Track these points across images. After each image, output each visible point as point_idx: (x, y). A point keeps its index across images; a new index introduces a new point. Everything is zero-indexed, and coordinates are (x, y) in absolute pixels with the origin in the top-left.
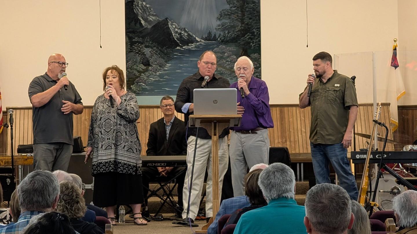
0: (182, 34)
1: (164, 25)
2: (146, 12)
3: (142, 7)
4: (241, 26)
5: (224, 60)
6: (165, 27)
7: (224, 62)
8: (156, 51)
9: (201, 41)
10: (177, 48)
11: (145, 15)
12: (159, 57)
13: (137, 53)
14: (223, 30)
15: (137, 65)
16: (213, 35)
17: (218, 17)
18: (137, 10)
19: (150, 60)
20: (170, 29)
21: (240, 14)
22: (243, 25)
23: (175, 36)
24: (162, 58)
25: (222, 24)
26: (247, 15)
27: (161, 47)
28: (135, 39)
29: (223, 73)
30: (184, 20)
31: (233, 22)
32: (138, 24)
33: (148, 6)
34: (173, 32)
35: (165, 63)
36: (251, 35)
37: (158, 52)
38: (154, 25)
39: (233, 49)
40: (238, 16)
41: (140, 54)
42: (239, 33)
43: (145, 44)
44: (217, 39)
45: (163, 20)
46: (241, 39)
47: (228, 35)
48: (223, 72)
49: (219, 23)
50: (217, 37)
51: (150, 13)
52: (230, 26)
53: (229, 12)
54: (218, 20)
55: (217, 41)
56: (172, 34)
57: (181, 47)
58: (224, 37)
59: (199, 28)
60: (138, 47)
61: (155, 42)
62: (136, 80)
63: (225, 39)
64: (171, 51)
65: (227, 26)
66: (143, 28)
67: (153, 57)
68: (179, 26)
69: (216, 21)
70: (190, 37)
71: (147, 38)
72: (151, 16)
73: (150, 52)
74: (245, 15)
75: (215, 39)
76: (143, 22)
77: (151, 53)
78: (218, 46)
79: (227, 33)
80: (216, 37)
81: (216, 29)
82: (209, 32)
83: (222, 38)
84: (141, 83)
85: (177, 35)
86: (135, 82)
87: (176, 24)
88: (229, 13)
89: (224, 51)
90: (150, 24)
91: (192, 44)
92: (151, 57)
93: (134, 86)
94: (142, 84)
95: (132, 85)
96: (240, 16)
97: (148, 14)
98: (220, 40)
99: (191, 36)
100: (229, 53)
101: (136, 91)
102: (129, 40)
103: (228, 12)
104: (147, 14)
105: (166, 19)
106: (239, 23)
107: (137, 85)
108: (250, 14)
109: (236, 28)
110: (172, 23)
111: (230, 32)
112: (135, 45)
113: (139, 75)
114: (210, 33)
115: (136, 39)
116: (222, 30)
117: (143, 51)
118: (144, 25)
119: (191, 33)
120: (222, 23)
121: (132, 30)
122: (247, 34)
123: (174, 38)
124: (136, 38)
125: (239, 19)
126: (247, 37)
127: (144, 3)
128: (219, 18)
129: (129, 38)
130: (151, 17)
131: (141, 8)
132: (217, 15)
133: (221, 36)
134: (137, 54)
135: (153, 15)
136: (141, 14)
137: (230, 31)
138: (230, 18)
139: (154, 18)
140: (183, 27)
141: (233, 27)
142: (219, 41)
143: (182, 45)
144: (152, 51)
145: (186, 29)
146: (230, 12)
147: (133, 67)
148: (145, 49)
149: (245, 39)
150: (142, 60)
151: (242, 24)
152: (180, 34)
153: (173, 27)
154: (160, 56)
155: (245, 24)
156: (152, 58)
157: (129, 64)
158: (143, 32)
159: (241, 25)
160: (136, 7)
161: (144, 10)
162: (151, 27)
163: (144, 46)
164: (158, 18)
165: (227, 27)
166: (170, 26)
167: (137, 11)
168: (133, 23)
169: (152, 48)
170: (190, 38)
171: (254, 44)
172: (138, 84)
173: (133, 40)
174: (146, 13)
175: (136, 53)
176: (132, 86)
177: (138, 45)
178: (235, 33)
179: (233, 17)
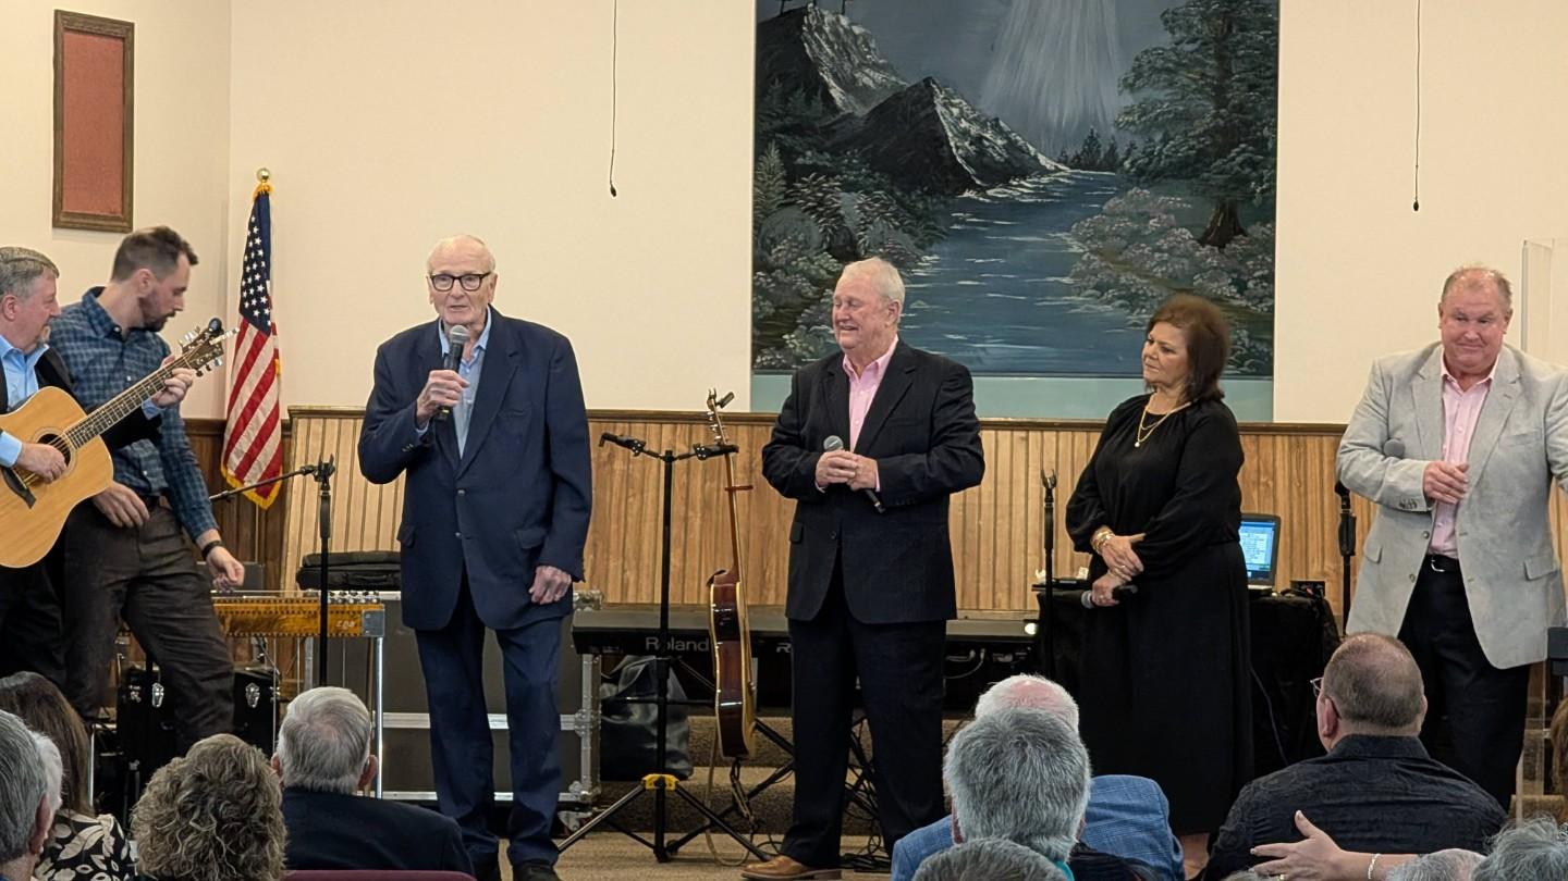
0: (987, 143)
1: (919, 106)
2: (849, 55)
3: (836, 33)
4: (1215, 117)
5: (1143, 245)
6: (923, 114)
7: (1146, 251)
8: (884, 206)
9: (1058, 170)
10: (966, 194)
11: (847, 66)
12: (896, 228)
13: (812, 210)
14: (1146, 130)
15: (810, 255)
16: (1105, 148)
17: (1125, 80)
18: (814, 46)
19: (860, 237)
20: (939, 118)
21: (1211, 66)
22: (1223, 111)
23: (959, 148)
24: (904, 232)
25: (1140, 106)
26: (1239, 73)
27: (902, 190)
28: (804, 157)
29: (1139, 295)
30: (995, 89)
31: (1183, 98)
32: (819, 98)
33: (857, 30)
34: (950, 134)
35: (919, 252)
36: (1252, 152)
37: (892, 208)
38: (881, 105)
39: (1180, 202)
40: (1203, 75)
41: (820, 215)
42: (1207, 143)
43: (841, 175)
44: (1121, 164)
45: (916, 86)
46: (1215, 164)
47: (1164, 150)
48: (1138, 290)
49: (1128, 100)
50: (1121, 157)
51: (866, 59)
52: (1171, 116)
53: (1170, 61)
54: (1127, 91)
55: (1119, 171)
56: (948, 142)
57: (979, 192)
58: (1147, 156)
59: (1054, 117)
60: (815, 186)
61: (880, 170)
62: (802, 312)
63: (1150, 162)
64: (942, 206)
65: (1159, 114)
66: (838, 117)
67: (871, 227)
68: (974, 110)
69: (1120, 93)
70: (1017, 154)
71: (853, 153)
72: (867, 71)
73: (861, 207)
74: (1234, 72)
75: (1112, 163)
76: (836, 93)
77: (865, 212)
78: (1121, 192)
79: (1161, 141)
80: (1117, 156)
81: (1117, 124)
82: (1091, 138)
83: (1140, 159)
84: (824, 327)
85: (967, 144)
86: (799, 321)
87: (964, 103)
88: (1171, 65)
89: (1143, 209)
90: (864, 103)
91: (1025, 179)
92: (863, 227)
93: (796, 338)
94: (825, 330)
95: (790, 333)
96: (1213, 78)
97: (857, 61)
98: (1131, 168)
99: (1020, 149)
100: (1165, 217)
101: (804, 357)
102: (781, 158)
103: (1167, 60)
104: (852, 63)
105: (927, 81)
106: (1207, 103)
107: (807, 332)
108: (1253, 69)
109: (1197, 123)
110: (949, 96)
111: (1173, 139)
112: (805, 179)
113: (815, 293)
114: (1092, 140)
115: (808, 158)
116: (1140, 127)
117: (834, 203)
118: (839, 103)
119: (1018, 138)
120: (1141, 104)
121: (797, 122)
122: (1237, 146)
123: (954, 157)
124: (809, 153)
125: (1208, 89)
126: (1239, 159)
127: (844, 21)
128: (1130, 81)
129: (780, 152)
130: (868, 75)
131: (832, 38)
132: (1121, 69)
133: (1136, 153)
134: (812, 214)
135: (876, 67)
136: (832, 59)
137: (1172, 134)
138: (1171, 84)
139: (879, 77)
140: (991, 114)
141: (1185, 117)
142: (1128, 172)
143: (984, 185)
144: (869, 205)
145: (1002, 124)
146: (1174, 58)
147: (794, 263)
148: (842, 194)
149: (1228, 167)
150: (828, 239)
151: (1218, 108)
152: (979, 140)
153: (951, 116)
154: (897, 223)
155: (1229, 107)
156: (868, 232)
157: (780, 251)
158: (834, 131)
159: (1214, 111)
160: (811, 33)
161: (844, 45)
162: (867, 111)
163: (838, 184)
164: (894, 79)
165: (1160, 119)
166: (940, 109)
167: (817, 50)
168: (800, 94)
169: (866, 193)
170: (1016, 158)
171: (1264, 187)
172: (813, 328)
173: (795, 159)
174: (849, 59)
175: (805, 211)
176: (786, 337)
177: (814, 179)
178: (1192, 143)
179: (1183, 78)
